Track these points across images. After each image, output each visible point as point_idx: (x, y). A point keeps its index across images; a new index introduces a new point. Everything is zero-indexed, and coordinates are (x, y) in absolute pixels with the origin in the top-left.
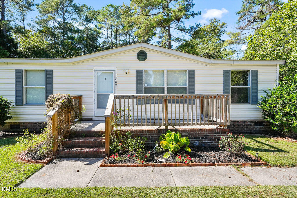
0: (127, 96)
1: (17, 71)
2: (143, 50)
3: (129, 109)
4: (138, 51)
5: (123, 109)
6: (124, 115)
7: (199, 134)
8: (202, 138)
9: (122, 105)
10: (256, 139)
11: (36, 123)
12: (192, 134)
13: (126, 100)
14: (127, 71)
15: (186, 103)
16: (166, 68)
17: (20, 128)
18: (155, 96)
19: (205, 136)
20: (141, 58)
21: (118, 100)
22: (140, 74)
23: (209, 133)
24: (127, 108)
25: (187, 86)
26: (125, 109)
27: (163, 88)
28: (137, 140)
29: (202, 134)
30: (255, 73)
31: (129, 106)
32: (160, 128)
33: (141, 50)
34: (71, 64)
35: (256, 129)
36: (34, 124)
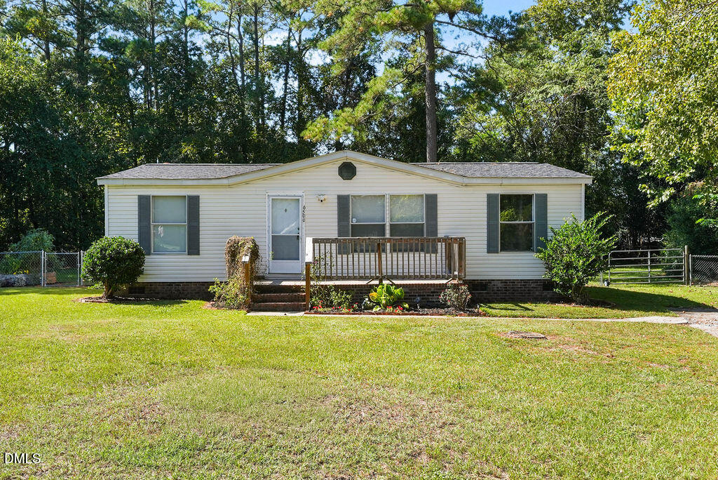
0: (329, 239)
1: (141, 198)
2: (348, 161)
3: (331, 256)
4: (340, 163)
5: (323, 257)
6: (325, 265)
7: (423, 289)
8: (428, 295)
9: (322, 251)
10: (523, 305)
11: (171, 284)
12: (415, 290)
13: (328, 245)
14: (322, 198)
15: (422, 250)
16: (388, 191)
17: (144, 293)
18: (365, 239)
19: (432, 292)
20: (345, 174)
21: (317, 245)
22: (343, 202)
23: (437, 289)
24: (328, 255)
25: (424, 222)
26: (326, 256)
27: (384, 226)
28: (342, 294)
29: (428, 289)
30: (543, 198)
31: (331, 253)
32: (371, 283)
33: (345, 161)
34: (229, 186)
35: (546, 295)
36: (169, 285)
